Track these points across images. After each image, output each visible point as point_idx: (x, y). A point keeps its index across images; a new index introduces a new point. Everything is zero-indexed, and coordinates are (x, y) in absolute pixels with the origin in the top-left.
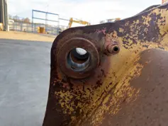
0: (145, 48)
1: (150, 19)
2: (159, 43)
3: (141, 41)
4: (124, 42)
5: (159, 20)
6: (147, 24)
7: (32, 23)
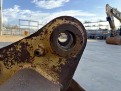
0: (21, 68)
1: (21, 47)
2: (32, 63)
3: (18, 63)
4: (5, 65)
5: (28, 47)
6: (19, 50)
7: (19, 29)
